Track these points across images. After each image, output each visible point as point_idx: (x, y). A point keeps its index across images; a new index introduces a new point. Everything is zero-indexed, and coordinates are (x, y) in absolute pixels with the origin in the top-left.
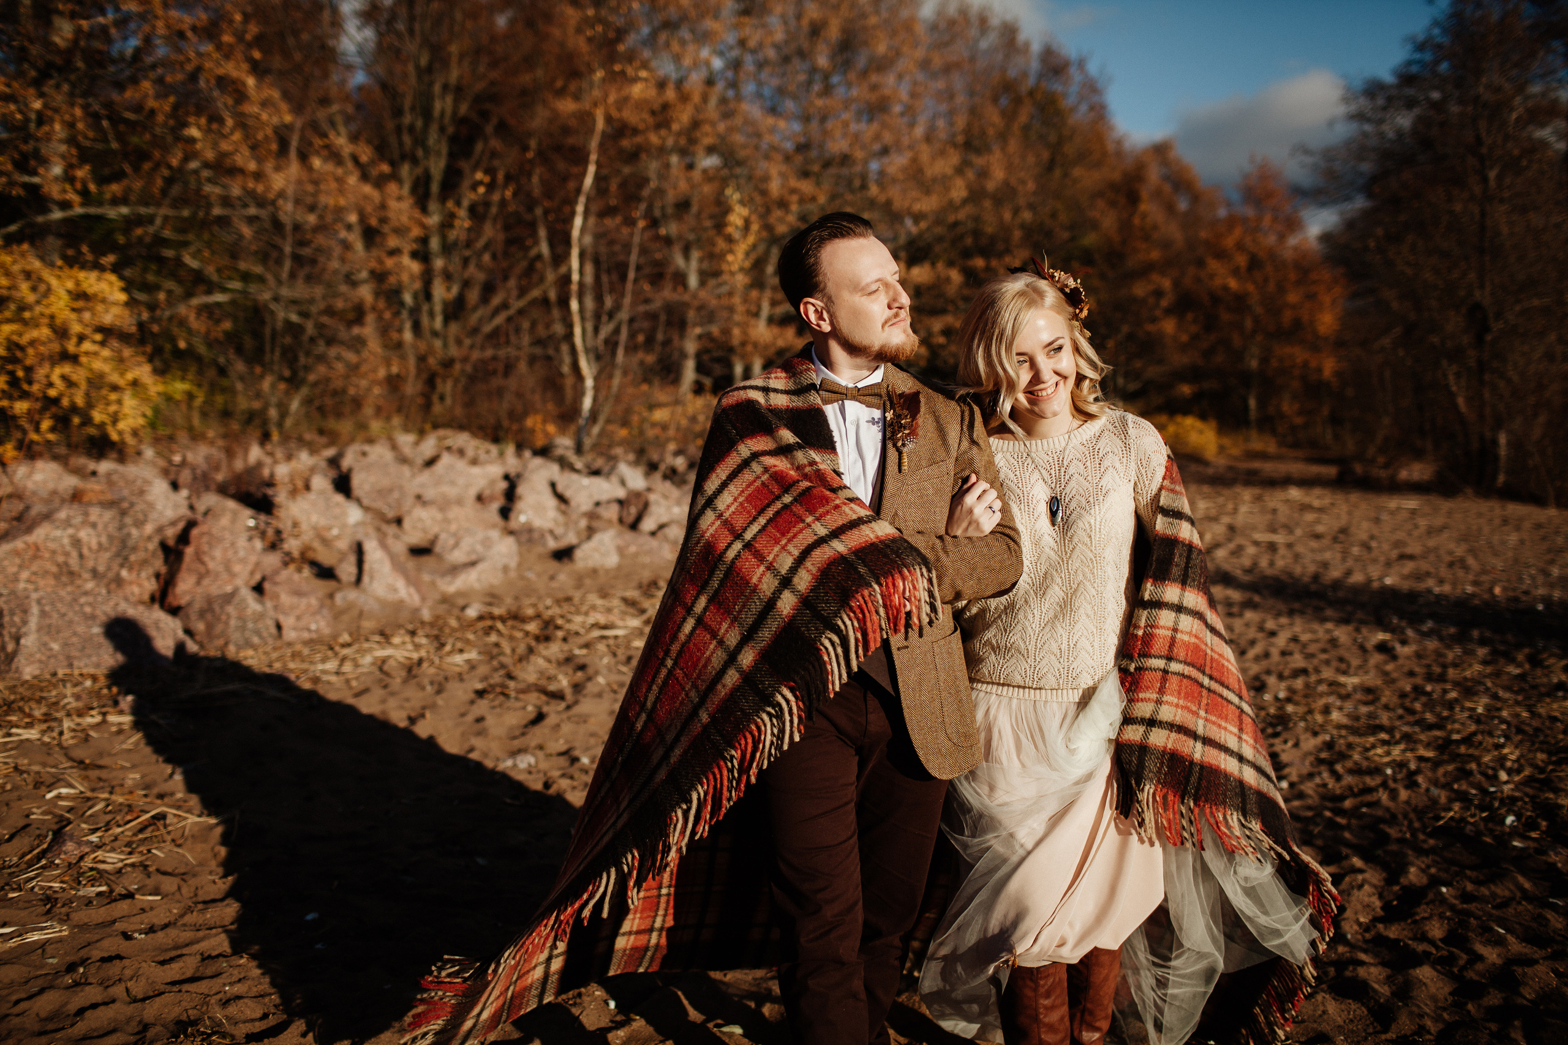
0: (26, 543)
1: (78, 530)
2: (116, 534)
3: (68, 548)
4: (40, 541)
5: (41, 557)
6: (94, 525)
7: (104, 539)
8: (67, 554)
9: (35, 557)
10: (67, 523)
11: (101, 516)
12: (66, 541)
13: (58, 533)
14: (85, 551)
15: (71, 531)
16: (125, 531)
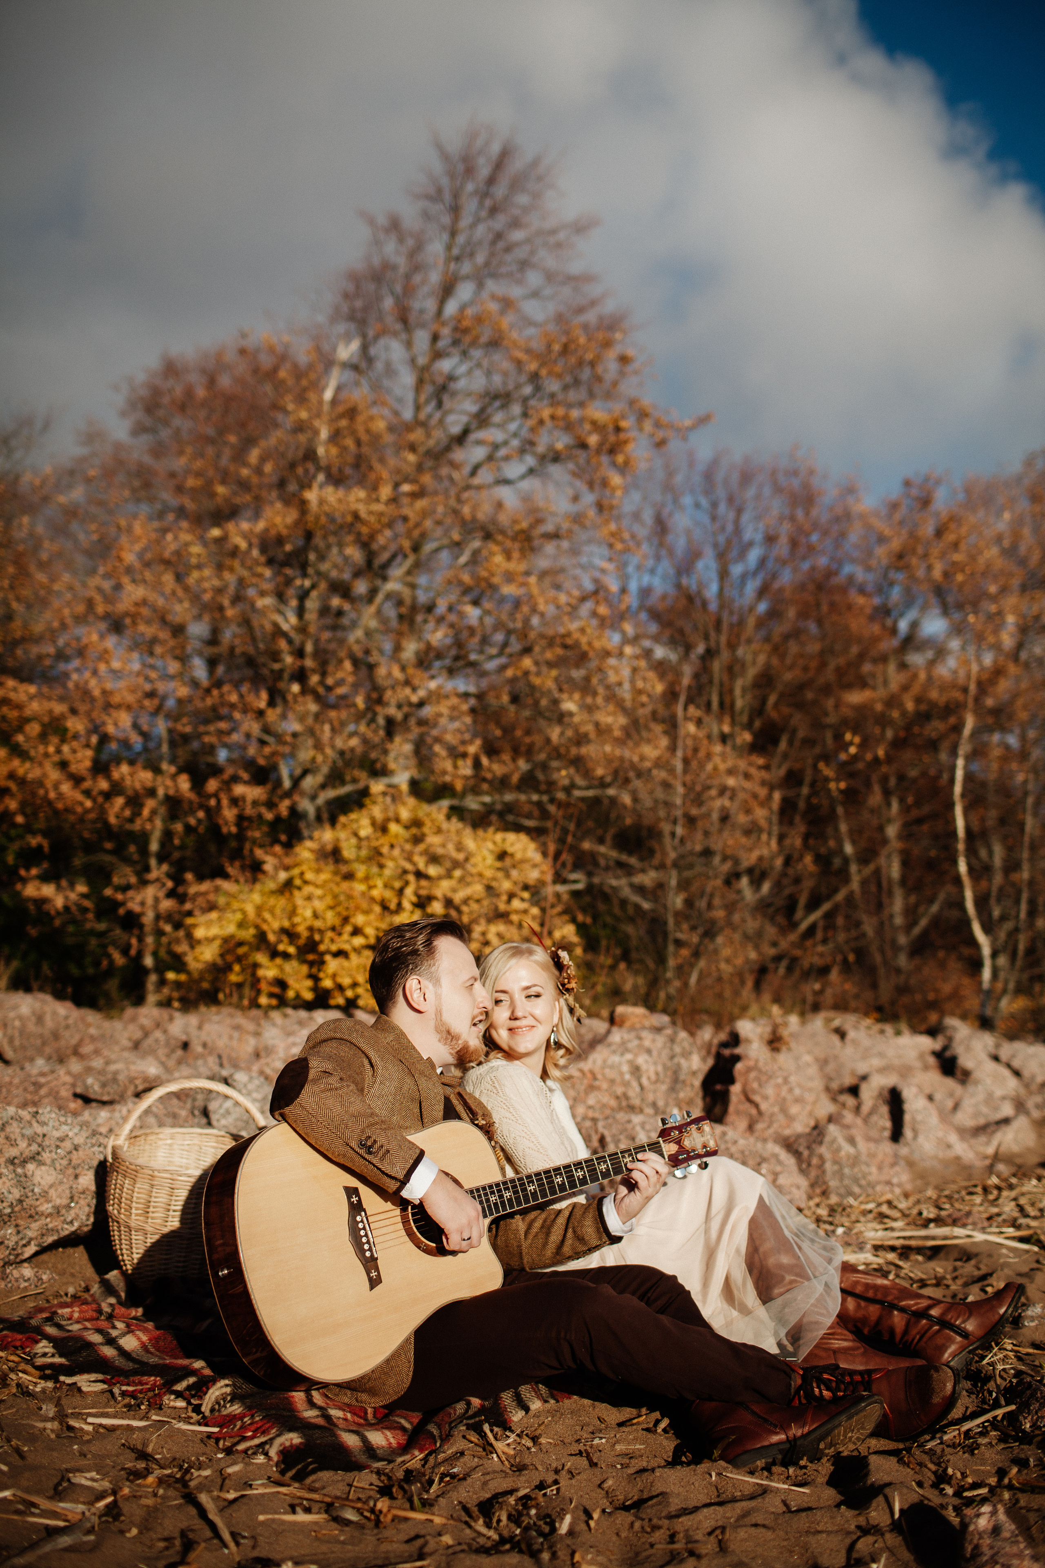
0: (581, 1071)
1: (636, 1055)
2: (669, 1064)
3: (627, 1077)
4: (597, 1070)
5: (598, 1088)
6: (649, 1051)
7: (660, 1068)
8: (627, 1084)
9: (591, 1088)
10: (624, 1048)
11: (654, 1041)
12: (625, 1068)
13: (616, 1059)
14: (645, 1081)
15: (629, 1056)
16: (676, 1060)
